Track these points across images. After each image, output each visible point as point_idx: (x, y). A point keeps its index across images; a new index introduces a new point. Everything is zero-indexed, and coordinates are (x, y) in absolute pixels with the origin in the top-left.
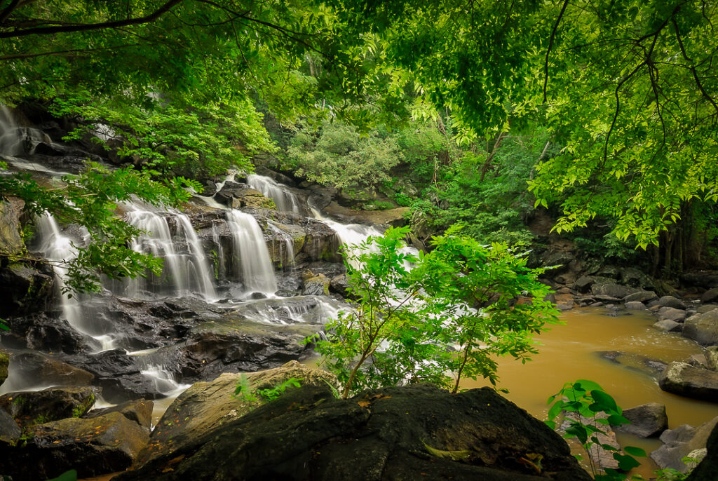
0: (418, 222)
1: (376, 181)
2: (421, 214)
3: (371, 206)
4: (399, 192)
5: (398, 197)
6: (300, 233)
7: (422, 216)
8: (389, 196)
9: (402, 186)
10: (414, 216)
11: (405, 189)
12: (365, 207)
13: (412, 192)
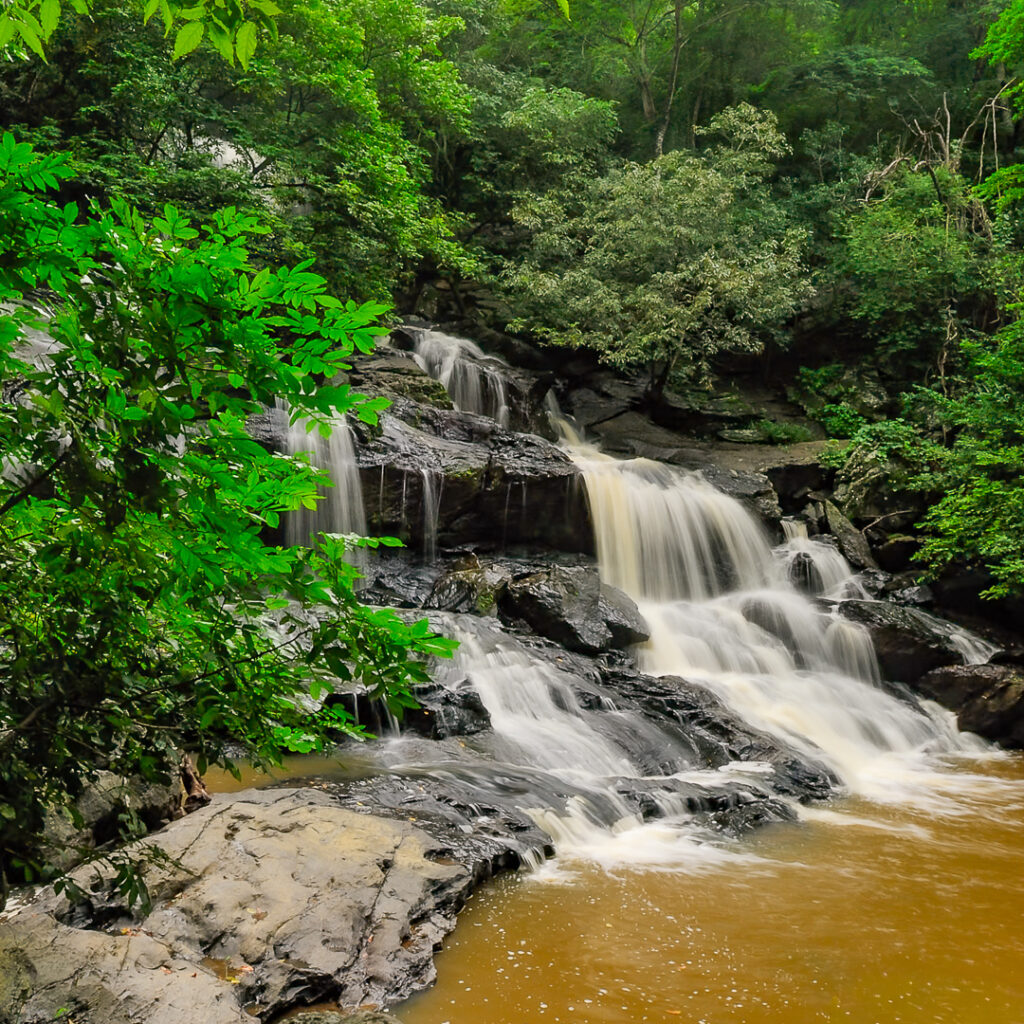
0: (857, 476)
1: (712, 349)
2: (871, 456)
3: (747, 432)
4: (836, 401)
5: (831, 414)
6: (471, 457)
7: (875, 462)
8: (810, 411)
9: (848, 384)
10: (850, 461)
11: (853, 395)
12: (726, 434)
13: (872, 400)
